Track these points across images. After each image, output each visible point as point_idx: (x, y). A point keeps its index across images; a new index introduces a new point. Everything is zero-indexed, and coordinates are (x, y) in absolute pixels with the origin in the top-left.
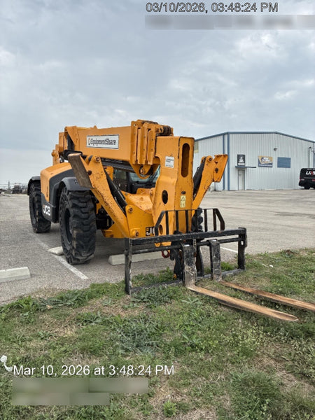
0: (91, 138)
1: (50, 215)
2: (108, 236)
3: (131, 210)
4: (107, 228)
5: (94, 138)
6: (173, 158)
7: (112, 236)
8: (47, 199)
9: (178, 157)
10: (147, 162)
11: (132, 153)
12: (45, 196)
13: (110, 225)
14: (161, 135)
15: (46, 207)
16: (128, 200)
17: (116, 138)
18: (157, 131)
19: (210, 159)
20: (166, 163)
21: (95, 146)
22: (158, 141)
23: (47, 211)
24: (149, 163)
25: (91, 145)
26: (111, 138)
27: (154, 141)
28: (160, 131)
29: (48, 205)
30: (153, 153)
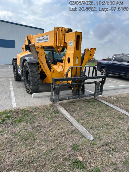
0: (38, 38)
1: (20, 73)
2: (44, 82)
3: (53, 71)
4: (44, 79)
5: (39, 38)
6: (72, 42)
7: (46, 82)
8: (19, 67)
9: (75, 41)
10: (61, 45)
11: (54, 42)
12: (19, 65)
13: (45, 78)
14: (67, 32)
15: (19, 70)
16: (53, 67)
17: (48, 37)
18: (65, 30)
19: (88, 50)
20: (70, 44)
21: (39, 42)
22: (66, 35)
23: (20, 72)
24: (62, 45)
25: (38, 42)
26: (46, 37)
27: (64, 35)
28: (67, 31)
29: (20, 69)
30: (63, 41)
